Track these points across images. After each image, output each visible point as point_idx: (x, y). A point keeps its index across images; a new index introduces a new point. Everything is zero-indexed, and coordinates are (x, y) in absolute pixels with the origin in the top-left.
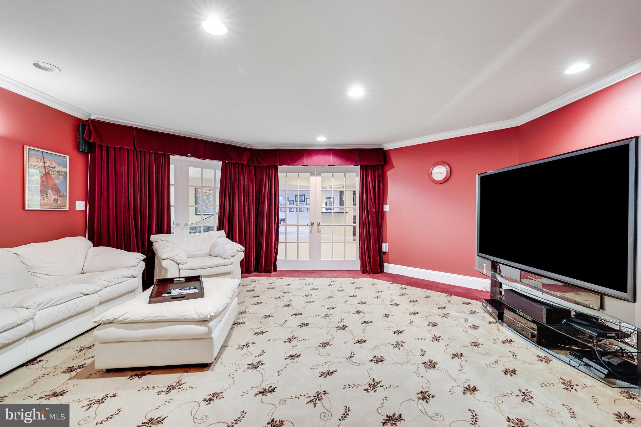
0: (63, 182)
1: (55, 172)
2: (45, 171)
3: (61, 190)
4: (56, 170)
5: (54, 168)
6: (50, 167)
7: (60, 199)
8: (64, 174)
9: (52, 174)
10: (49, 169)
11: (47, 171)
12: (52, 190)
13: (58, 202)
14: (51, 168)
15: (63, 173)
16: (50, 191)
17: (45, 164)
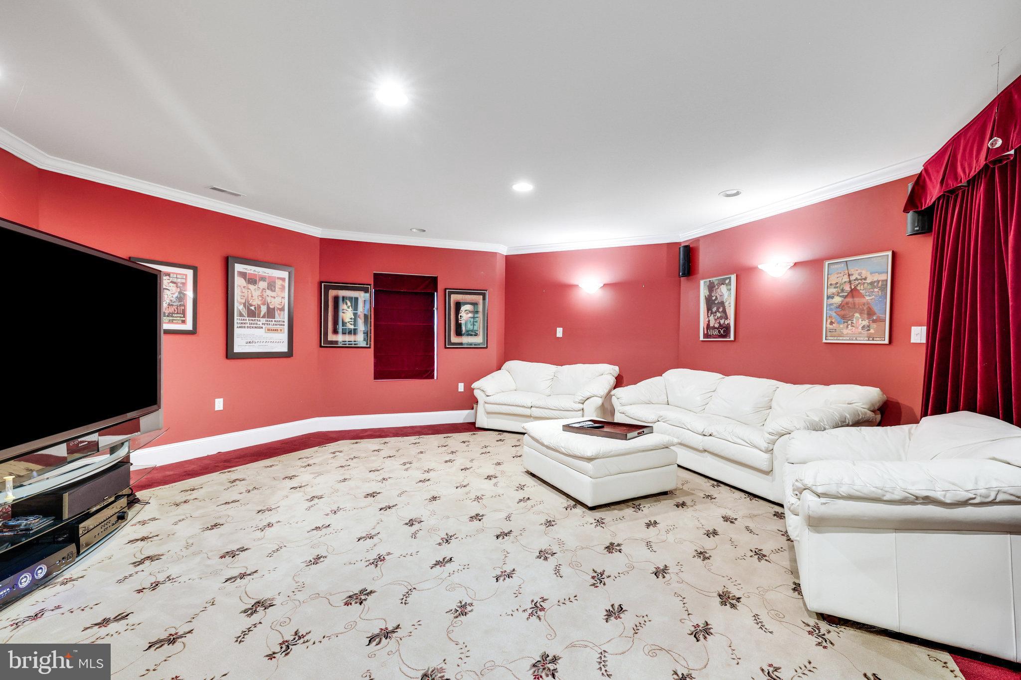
0: (880, 297)
1: (866, 285)
2: (851, 287)
3: (876, 311)
4: (868, 281)
5: (865, 279)
6: (858, 280)
7: (874, 325)
8: (882, 285)
9: (861, 290)
10: (857, 282)
11: (853, 287)
12: (861, 314)
13: (869, 330)
14: (860, 281)
15: (880, 283)
16: (857, 315)
17: (850, 277)
